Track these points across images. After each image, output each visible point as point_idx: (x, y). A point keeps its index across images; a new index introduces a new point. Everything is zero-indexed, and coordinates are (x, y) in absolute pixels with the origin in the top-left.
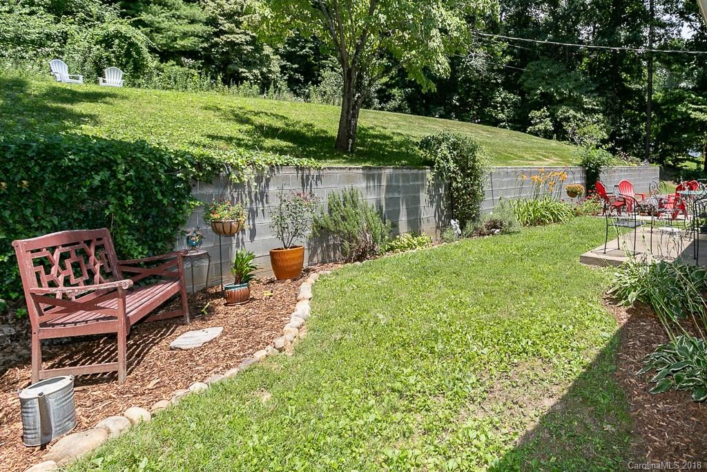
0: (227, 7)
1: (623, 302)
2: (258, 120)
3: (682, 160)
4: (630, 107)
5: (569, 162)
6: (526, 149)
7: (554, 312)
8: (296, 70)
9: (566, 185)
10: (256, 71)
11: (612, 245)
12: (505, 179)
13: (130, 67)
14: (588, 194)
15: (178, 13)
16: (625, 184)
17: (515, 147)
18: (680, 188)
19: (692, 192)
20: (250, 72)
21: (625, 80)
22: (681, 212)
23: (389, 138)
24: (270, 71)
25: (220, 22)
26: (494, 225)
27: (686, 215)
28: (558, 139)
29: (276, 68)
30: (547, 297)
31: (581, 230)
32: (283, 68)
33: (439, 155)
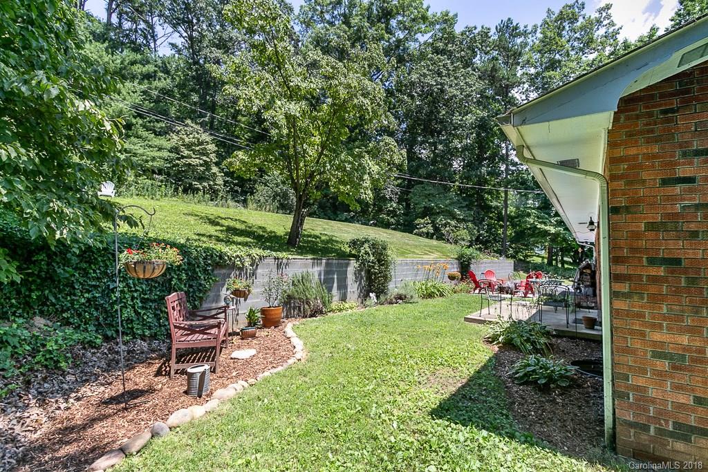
0: (187, 140)
1: (495, 342)
2: (226, 223)
3: (530, 256)
4: (491, 218)
5: (447, 256)
6: (416, 246)
7: (454, 346)
8: (235, 185)
9: (448, 272)
10: (206, 184)
11: (485, 311)
12: (405, 268)
13: (116, 180)
14: (462, 279)
15: (150, 143)
16: (490, 273)
17: (408, 244)
18: (529, 277)
19: (538, 280)
20: (200, 184)
21: (487, 199)
22: (530, 292)
23: (318, 237)
24: (216, 184)
25: (182, 150)
26: (400, 297)
27: (534, 295)
28: (438, 239)
29: (220, 181)
30: (448, 339)
31: (460, 302)
32: (226, 182)
33: (363, 251)
